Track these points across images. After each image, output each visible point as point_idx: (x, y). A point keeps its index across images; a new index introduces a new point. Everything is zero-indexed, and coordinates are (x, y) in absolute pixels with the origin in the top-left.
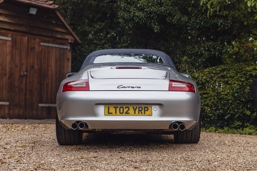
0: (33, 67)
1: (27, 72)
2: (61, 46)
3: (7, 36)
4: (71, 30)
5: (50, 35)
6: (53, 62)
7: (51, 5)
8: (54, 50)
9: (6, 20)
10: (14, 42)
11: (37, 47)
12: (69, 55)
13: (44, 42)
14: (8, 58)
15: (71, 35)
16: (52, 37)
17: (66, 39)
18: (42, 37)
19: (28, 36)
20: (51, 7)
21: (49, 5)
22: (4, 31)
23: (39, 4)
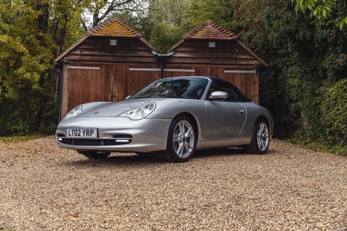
2: (247, 72)
3: (191, 69)
5: (234, 63)
7: (231, 36)
8: (239, 76)
9: (189, 55)
10: (197, 73)
11: (220, 75)
12: (257, 79)
13: (229, 69)
15: (257, 60)
16: (236, 64)
17: (251, 65)
18: (226, 66)
19: (211, 66)
20: (230, 38)
21: (229, 36)
22: (189, 65)
23: (217, 38)
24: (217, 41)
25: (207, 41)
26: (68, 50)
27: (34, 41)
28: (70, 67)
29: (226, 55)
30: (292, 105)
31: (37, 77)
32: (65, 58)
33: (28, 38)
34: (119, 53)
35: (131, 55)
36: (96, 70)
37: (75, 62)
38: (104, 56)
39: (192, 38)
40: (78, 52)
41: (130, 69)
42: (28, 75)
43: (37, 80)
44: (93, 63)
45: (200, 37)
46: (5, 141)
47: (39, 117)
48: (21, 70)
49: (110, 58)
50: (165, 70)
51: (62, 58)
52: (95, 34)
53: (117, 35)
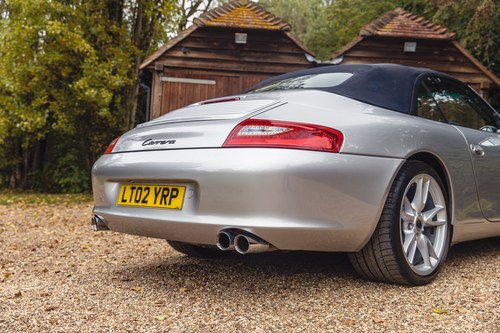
20: (441, 37)
21: (440, 33)
23: (420, 36)
24: (420, 41)
25: (401, 41)
26: (162, 50)
27: (103, 37)
31: (107, 96)
32: (157, 63)
33: (94, 30)
34: (251, 57)
35: (269, 61)
36: (209, 85)
37: (174, 71)
38: (223, 61)
39: (377, 35)
40: (180, 54)
42: (92, 93)
43: (107, 101)
44: (204, 73)
45: (390, 34)
46: (49, 202)
48: (80, 83)
49: (233, 66)
51: (152, 64)
52: (209, 23)
53: (248, 26)
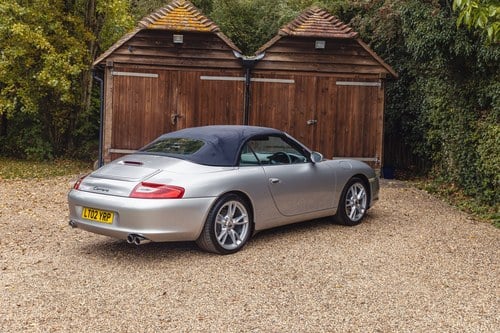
0: (325, 113)
1: (316, 118)
2: (368, 84)
3: (289, 78)
4: (382, 62)
5: (350, 71)
6: (355, 106)
7: (348, 32)
8: (357, 90)
10: (298, 84)
11: (330, 88)
12: (382, 95)
13: (342, 80)
14: (291, 105)
15: (383, 67)
16: (353, 73)
17: (375, 74)
18: (338, 75)
19: (318, 75)
20: (346, 36)
21: (341, 32)
22: (285, 73)
23: (328, 35)
24: (327, 40)
25: (315, 39)
26: (112, 49)
28: (115, 73)
29: (340, 60)
30: (430, 132)
31: (66, 84)
32: (108, 60)
33: (52, 27)
34: (187, 53)
35: (203, 57)
36: (152, 78)
37: (122, 66)
38: (163, 57)
39: (292, 35)
40: (127, 52)
41: (202, 78)
42: (54, 82)
43: (66, 88)
44: (148, 67)
45: (303, 34)
46: (22, 178)
47: (67, 135)
48: (43, 75)
49: (173, 62)
50: (252, 79)
51: (104, 60)
52: (151, 26)
53: (184, 28)
